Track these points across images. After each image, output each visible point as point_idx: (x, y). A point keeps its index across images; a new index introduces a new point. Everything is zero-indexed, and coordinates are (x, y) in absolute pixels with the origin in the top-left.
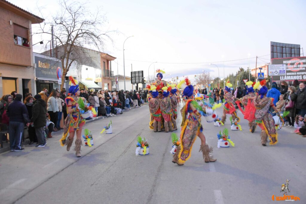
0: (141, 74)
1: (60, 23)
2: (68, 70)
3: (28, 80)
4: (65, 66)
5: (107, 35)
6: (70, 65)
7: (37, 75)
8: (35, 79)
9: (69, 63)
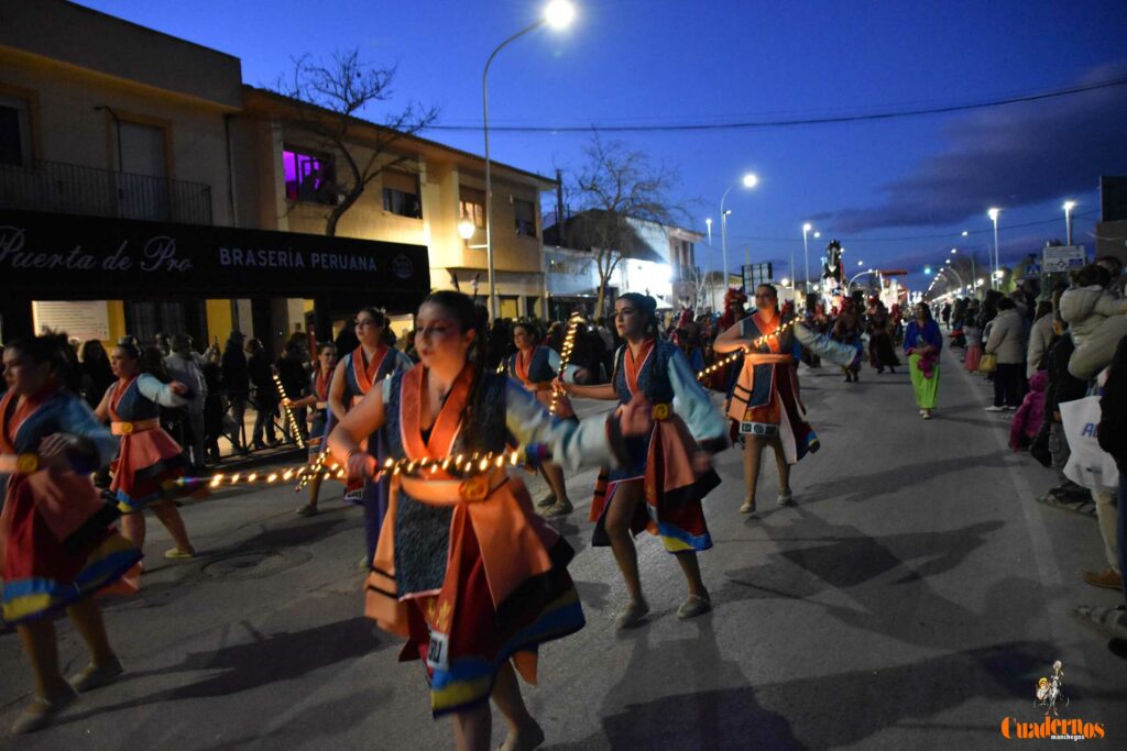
0: (765, 272)
1: (591, 189)
2: (609, 278)
3: (535, 298)
4: (604, 271)
5: (681, 209)
6: (613, 268)
7: (549, 289)
8: (547, 296)
9: (611, 265)
